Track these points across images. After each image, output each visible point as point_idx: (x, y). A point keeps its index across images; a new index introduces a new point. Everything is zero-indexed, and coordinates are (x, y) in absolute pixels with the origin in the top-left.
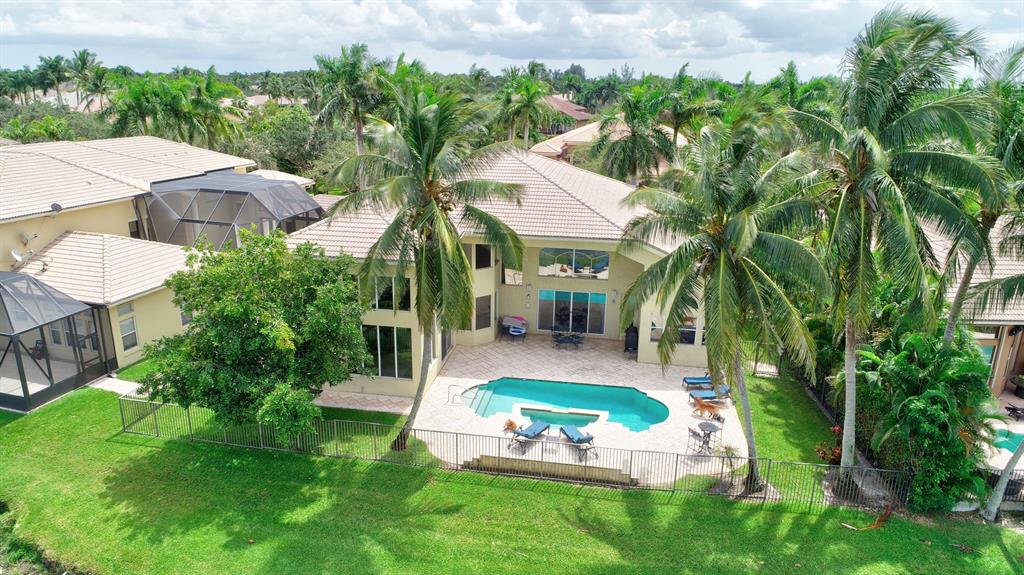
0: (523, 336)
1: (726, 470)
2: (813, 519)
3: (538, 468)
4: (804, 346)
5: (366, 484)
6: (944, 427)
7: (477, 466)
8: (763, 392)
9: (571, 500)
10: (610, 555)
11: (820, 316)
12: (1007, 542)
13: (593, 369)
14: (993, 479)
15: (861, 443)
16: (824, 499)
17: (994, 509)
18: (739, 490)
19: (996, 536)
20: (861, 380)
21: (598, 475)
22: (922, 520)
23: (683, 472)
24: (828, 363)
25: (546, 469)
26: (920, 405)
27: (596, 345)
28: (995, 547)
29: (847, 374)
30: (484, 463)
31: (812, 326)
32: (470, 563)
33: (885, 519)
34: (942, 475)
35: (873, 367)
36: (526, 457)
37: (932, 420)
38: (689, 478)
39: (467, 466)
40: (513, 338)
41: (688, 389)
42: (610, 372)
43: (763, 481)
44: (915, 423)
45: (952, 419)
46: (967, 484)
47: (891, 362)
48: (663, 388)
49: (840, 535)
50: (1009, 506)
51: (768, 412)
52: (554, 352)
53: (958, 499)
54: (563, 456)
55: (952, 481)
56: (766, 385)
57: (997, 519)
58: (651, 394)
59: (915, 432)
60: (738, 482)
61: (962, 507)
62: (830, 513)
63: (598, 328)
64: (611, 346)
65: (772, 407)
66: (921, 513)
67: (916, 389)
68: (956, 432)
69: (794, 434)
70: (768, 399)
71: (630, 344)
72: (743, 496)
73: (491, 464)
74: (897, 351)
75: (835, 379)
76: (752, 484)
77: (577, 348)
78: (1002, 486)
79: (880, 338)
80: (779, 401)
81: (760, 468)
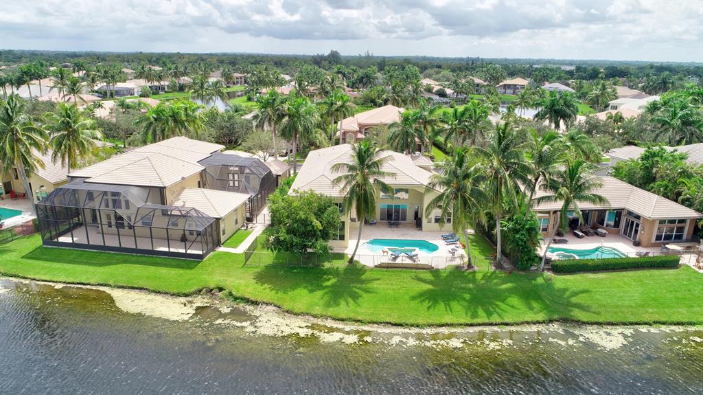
0: (375, 223)
1: (462, 262)
2: (489, 274)
3: (401, 266)
4: (484, 221)
5: (345, 274)
6: (525, 243)
7: (380, 266)
8: (471, 240)
9: (413, 273)
10: (430, 287)
11: (489, 211)
12: (545, 276)
13: (407, 234)
14: (541, 259)
15: (503, 252)
16: (492, 269)
17: (542, 268)
18: (466, 268)
19: (542, 275)
20: (502, 231)
21: (420, 266)
22: (521, 273)
23: (448, 264)
24: (492, 227)
25: (404, 266)
26: (518, 236)
27: (405, 226)
28: (541, 278)
29: (497, 230)
30: (382, 265)
31: (487, 214)
32: (389, 291)
33: (510, 273)
34: (526, 258)
35: (505, 226)
36: (396, 262)
37: (522, 240)
38: (449, 266)
39: (376, 267)
40: (371, 224)
41: (444, 239)
42: (413, 235)
43: (473, 265)
44: (517, 242)
45: (527, 240)
46: (533, 260)
47: (511, 225)
48: (434, 239)
49: (497, 277)
50: (546, 267)
51: (473, 245)
52: (389, 229)
53: (531, 266)
54: (408, 261)
55: (529, 259)
56: (471, 237)
57: (543, 271)
58: (430, 242)
59: (518, 245)
60: (465, 266)
61: (533, 268)
62: (494, 272)
63: (404, 219)
64: (409, 226)
65: (474, 244)
66: (521, 270)
67: (517, 231)
68: (528, 244)
69: (483, 252)
70: (472, 241)
71: (418, 224)
72: (467, 270)
73: (384, 265)
74: (513, 220)
75: (494, 232)
76: (470, 266)
77: (397, 227)
78: (543, 260)
79: (507, 217)
80: (476, 242)
81: (472, 261)
